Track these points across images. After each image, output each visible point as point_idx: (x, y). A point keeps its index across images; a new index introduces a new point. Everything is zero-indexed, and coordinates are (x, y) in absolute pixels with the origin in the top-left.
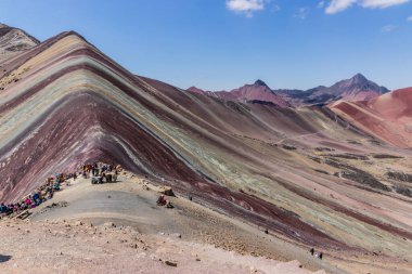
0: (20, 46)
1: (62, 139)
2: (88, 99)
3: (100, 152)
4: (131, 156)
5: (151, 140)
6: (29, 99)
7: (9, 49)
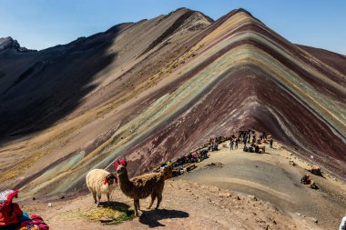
0: (199, 26)
1: (224, 105)
2: (248, 72)
3: (254, 120)
4: (283, 127)
5: (305, 113)
6: (202, 71)
7: (190, 29)
